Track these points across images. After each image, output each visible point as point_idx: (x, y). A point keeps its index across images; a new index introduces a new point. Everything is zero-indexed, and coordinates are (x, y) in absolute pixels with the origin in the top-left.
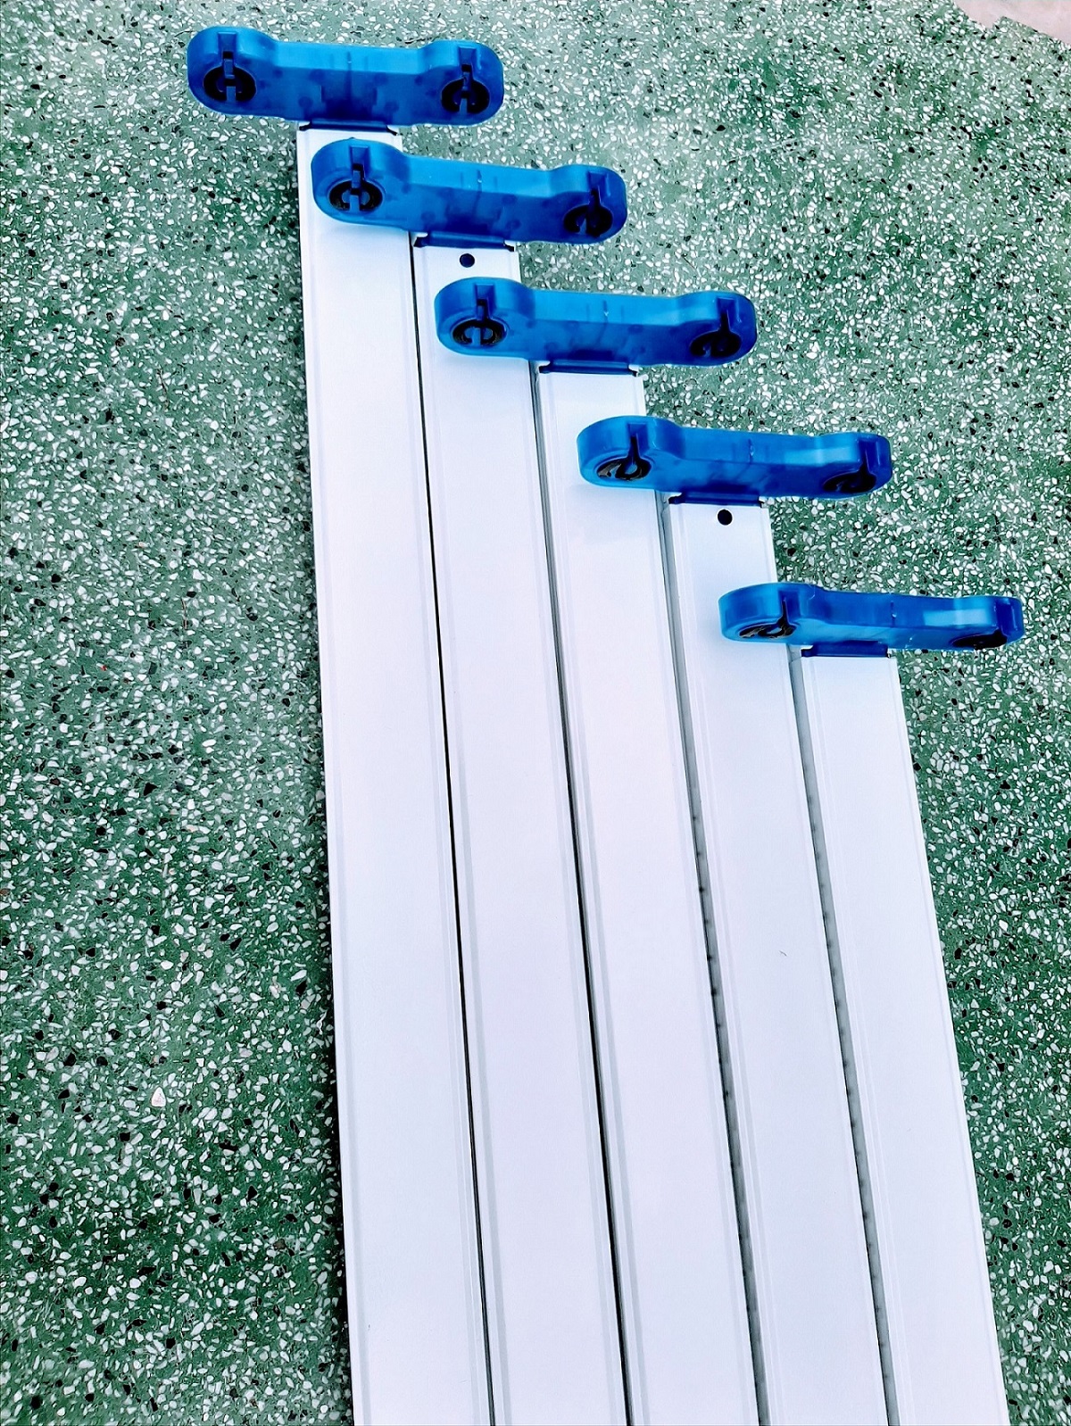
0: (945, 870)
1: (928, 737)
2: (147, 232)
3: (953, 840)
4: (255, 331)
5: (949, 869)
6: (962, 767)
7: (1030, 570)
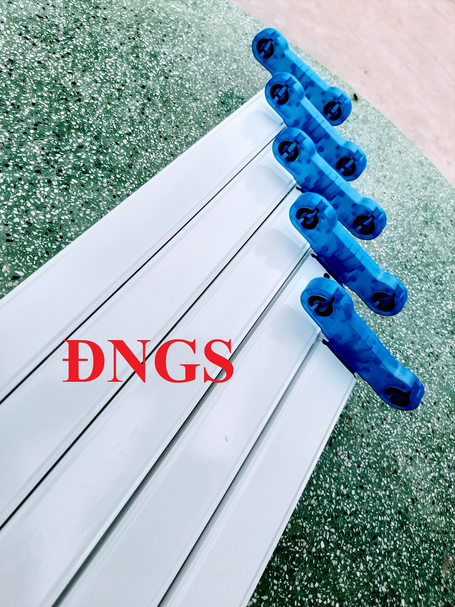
0: (314, 496)
1: (342, 438)
2: (202, 67)
3: (325, 487)
4: (210, 113)
5: (315, 498)
6: (349, 463)
7: (423, 419)
